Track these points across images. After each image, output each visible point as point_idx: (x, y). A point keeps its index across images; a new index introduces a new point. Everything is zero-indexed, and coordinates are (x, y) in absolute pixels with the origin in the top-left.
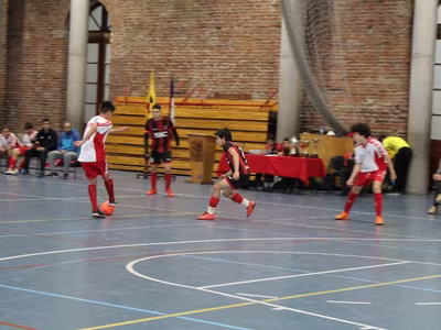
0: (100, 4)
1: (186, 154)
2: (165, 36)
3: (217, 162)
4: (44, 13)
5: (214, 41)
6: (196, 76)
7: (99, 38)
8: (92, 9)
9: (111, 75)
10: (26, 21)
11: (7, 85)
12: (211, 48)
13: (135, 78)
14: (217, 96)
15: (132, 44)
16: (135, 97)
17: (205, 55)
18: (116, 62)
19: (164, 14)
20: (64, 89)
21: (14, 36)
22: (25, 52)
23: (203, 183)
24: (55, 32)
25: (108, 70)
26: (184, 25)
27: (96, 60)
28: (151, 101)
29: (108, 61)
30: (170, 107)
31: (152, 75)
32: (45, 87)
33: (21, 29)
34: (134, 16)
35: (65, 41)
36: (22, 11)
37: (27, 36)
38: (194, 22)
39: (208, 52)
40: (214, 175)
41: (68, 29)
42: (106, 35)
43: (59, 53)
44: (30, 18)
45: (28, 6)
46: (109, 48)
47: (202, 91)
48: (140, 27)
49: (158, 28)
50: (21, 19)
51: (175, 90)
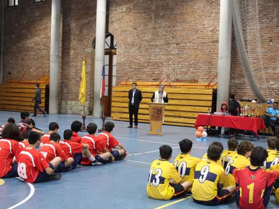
0: (110, 34)
2: (147, 50)
4: (80, 40)
5: (175, 52)
6: (165, 70)
7: (110, 52)
8: (106, 37)
9: (117, 71)
10: (72, 45)
11: (62, 77)
12: (174, 55)
13: (130, 72)
14: (178, 81)
15: (128, 54)
16: (131, 82)
18: (120, 64)
19: (146, 38)
22: (71, 60)
24: (86, 50)
25: (114, 69)
27: (108, 64)
33: (69, 49)
34: (129, 40)
36: (69, 39)
37: (72, 52)
38: (163, 42)
39: (172, 57)
41: (94, 48)
42: (113, 51)
44: (74, 43)
45: (72, 37)
46: (115, 57)
47: (169, 78)
48: (133, 45)
49: (143, 46)
50: (69, 43)
51: (153, 78)
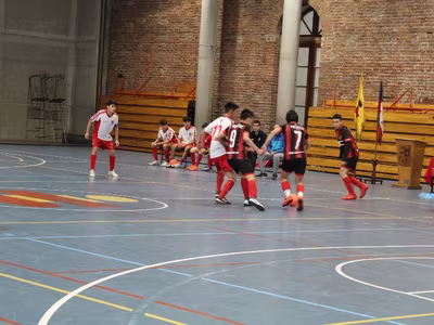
0: (311, 9)
1: (394, 159)
2: (376, 41)
3: (425, 167)
4: (256, 18)
5: (424, 46)
6: (406, 81)
7: (310, 42)
8: (303, 14)
9: (321, 79)
10: (240, 25)
11: (220, 87)
12: (422, 52)
13: (344, 82)
14: (427, 101)
15: (342, 48)
16: (344, 101)
17: (415, 60)
18: (326, 66)
19: (375, 19)
20: (275, 92)
21: (228, 40)
22: (238, 55)
23: (410, 188)
24: (267, 36)
25: (317, 74)
26: (395, 30)
27: (307, 64)
28: (360, 105)
29: (317, 65)
30: (379, 111)
31: (362, 80)
32: (256, 90)
33: (234, 33)
34: (345, 21)
35: (277, 45)
36: (236, 15)
37: (240, 40)
38: (404, 28)
39: (419, 57)
40: (423, 180)
41: (281, 33)
42: (317, 39)
43: (270, 57)
44: (244, 22)
45: (242, 10)
46: (319, 52)
47: (412, 95)
48: (351, 31)
49: (368, 33)
50: (236, 22)
51: (384, 94)
